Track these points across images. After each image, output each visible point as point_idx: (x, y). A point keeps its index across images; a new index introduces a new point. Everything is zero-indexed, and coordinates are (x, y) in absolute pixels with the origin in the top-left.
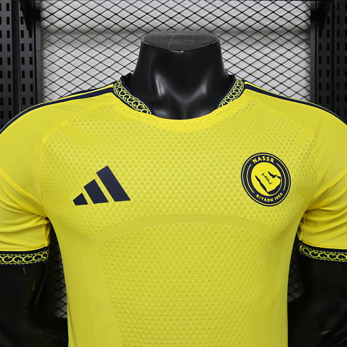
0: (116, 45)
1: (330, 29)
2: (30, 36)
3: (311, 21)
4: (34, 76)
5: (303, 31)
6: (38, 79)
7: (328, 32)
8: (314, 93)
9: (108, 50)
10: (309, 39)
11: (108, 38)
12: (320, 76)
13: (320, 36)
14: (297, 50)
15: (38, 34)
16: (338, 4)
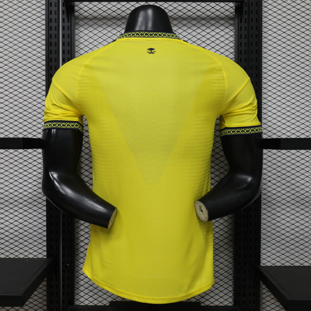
0: (119, 27)
1: (247, 17)
2: (68, 22)
3: (236, 13)
4: (70, 45)
5: (231, 19)
6: (72, 47)
7: (246, 19)
8: (237, 56)
9: (114, 30)
10: (234, 24)
11: (114, 23)
12: (241, 46)
13: (241, 22)
14: (227, 30)
15: (73, 20)
16: (252, 3)
